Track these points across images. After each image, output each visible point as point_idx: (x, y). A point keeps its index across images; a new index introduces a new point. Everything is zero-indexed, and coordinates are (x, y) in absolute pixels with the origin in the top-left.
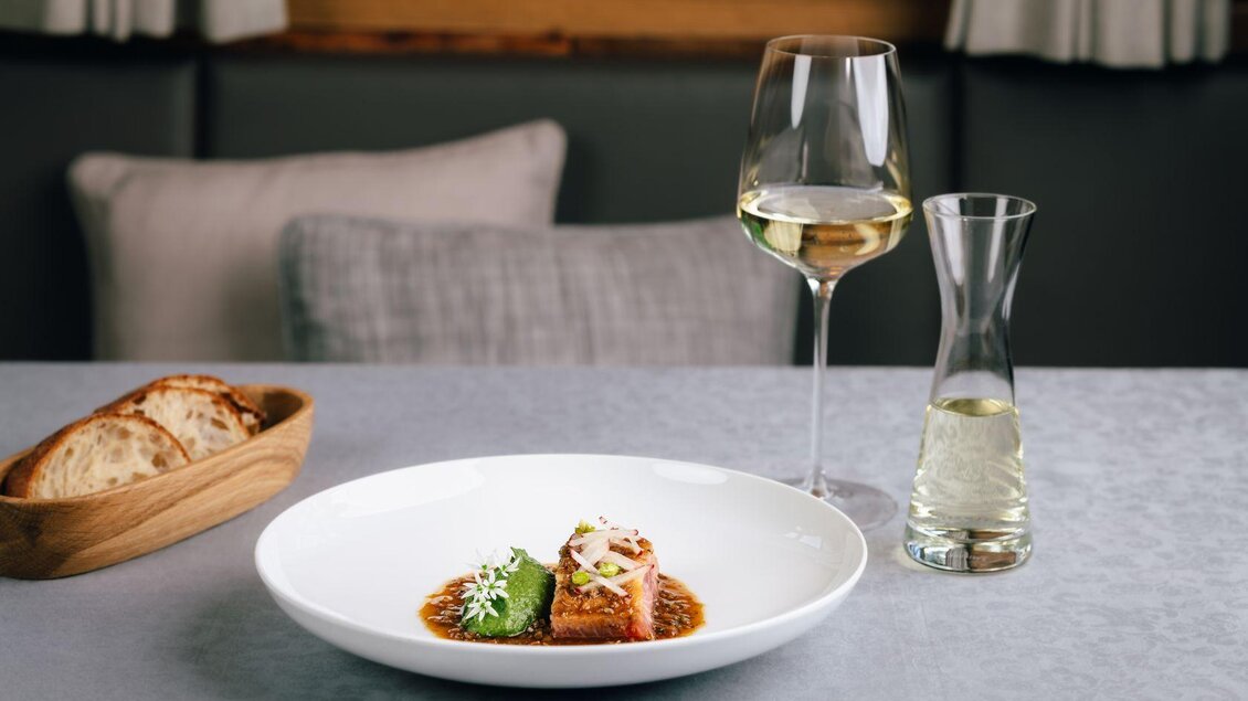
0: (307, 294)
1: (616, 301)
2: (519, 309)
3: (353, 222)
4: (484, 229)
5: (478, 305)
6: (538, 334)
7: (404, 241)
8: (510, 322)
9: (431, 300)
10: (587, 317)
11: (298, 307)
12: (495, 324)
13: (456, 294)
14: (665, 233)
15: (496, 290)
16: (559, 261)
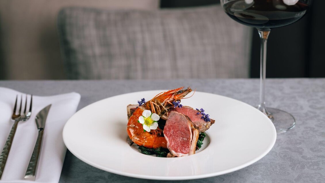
0: (69, 38)
1: (184, 38)
2: (148, 43)
3: (85, 10)
4: (134, 11)
5: (132, 42)
6: (156, 53)
7: (104, 17)
8: (144, 48)
9: (115, 40)
10: (173, 45)
11: (66, 43)
12: (139, 50)
13: (124, 38)
14: (202, 10)
15: (139, 36)
16: (162, 24)
